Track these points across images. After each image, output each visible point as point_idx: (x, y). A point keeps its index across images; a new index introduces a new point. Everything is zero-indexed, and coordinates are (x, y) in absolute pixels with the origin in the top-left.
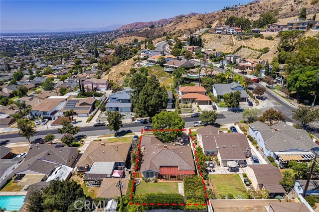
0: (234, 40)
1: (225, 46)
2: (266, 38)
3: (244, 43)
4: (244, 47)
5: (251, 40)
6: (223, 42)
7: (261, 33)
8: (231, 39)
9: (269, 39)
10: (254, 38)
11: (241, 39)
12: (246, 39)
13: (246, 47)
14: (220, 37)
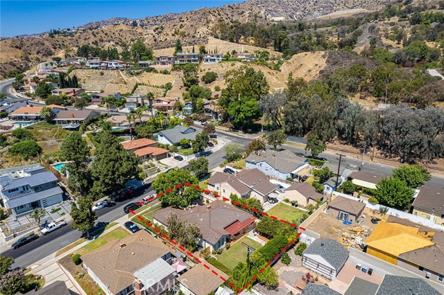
0: (124, 75)
1: (116, 85)
2: (161, 72)
3: (137, 79)
4: (140, 84)
5: (143, 74)
6: (110, 81)
7: (152, 66)
8: (120, 75)
9: (165, 74)
10: (145, 72)
11: (132, 74)
12: (138, 74)
13: (143, 84)
14: (102, 74)
